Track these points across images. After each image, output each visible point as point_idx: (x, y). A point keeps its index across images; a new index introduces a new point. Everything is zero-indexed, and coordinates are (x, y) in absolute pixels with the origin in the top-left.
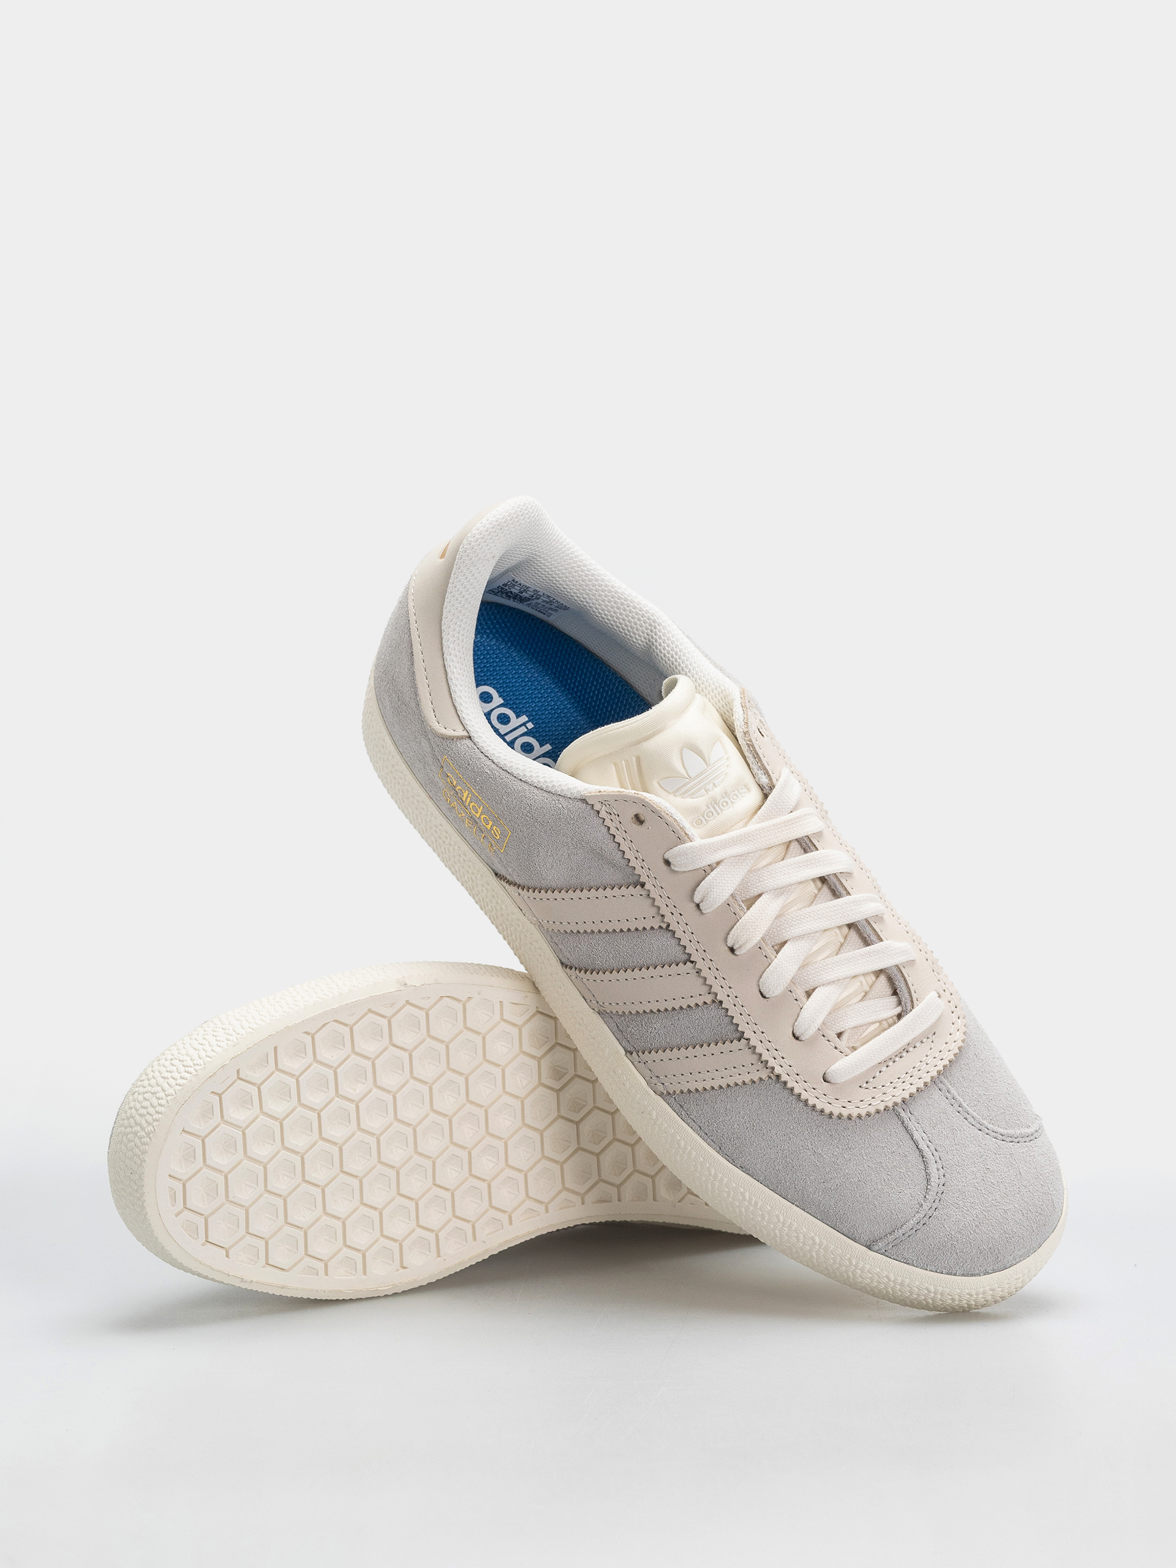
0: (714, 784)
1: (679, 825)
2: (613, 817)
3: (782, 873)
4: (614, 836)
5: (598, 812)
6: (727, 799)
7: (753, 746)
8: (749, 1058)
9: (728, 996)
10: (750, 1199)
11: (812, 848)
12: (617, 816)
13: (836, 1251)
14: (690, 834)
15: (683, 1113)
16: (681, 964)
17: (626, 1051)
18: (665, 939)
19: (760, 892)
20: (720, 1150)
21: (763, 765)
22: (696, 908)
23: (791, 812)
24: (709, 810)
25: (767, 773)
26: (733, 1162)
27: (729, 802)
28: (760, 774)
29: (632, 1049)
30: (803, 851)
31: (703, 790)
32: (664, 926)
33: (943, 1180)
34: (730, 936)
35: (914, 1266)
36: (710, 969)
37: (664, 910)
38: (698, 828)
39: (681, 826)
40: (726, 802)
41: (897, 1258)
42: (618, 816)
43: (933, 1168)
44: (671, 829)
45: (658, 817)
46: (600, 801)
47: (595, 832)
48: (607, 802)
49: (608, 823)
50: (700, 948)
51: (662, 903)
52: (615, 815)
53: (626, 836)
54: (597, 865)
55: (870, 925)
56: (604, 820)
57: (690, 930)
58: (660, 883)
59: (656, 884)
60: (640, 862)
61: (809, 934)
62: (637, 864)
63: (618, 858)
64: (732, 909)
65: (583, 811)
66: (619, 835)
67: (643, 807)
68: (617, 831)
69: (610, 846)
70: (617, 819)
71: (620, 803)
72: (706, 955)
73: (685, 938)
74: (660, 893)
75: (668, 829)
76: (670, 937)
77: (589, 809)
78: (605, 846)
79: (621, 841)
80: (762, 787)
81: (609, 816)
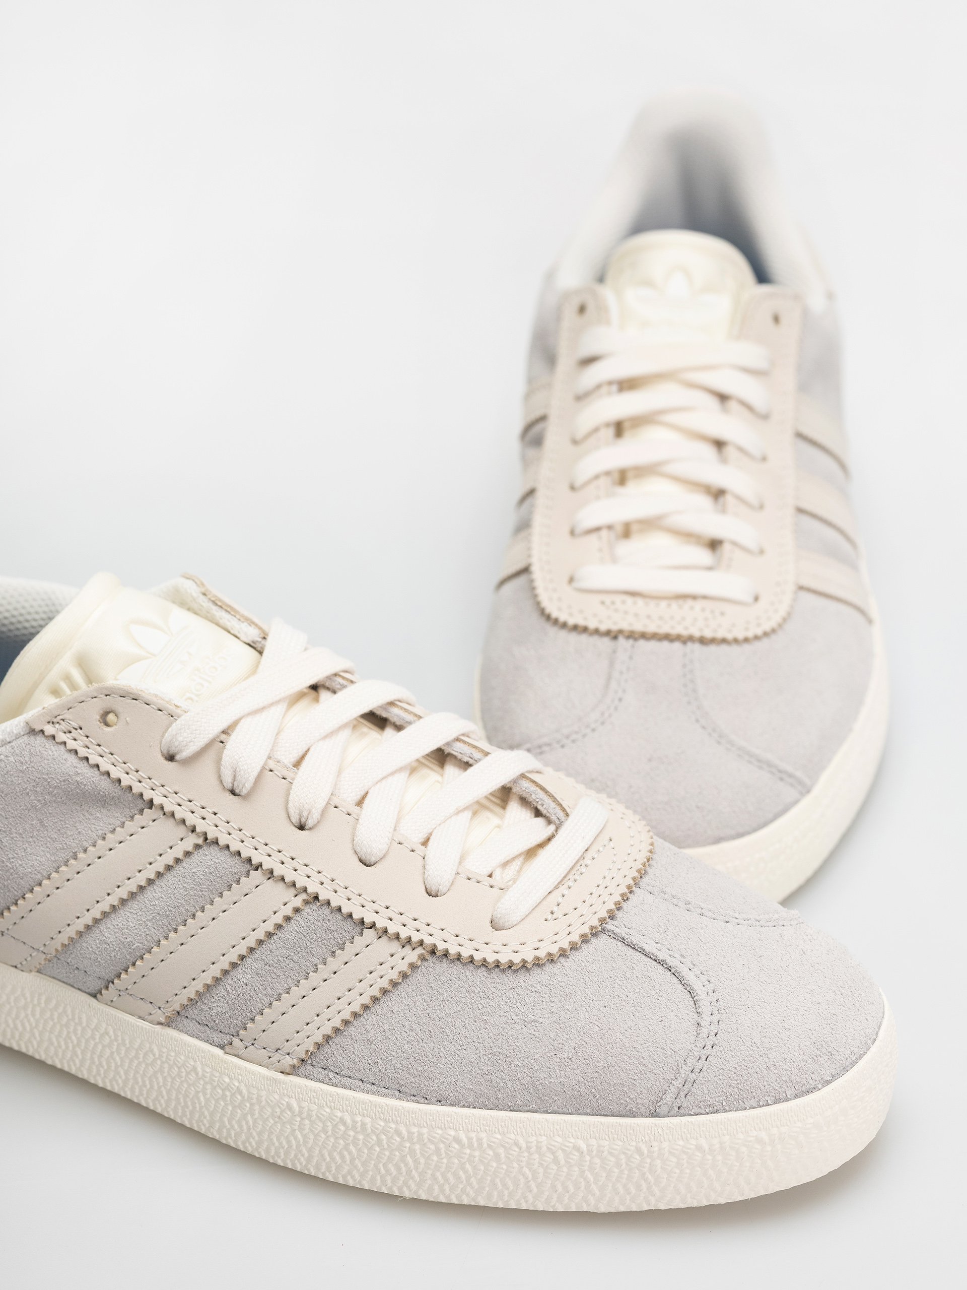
1: (163, 699)
2: (75, 734)
4: (87, 759)
5: (54, 737)
6: (213, 665)
8: (385, 947)
9: (322, 884)
10: (470, 1139)
12: (79, 730)
13: (615, 1147)
14: (181, 703)
15: (331, 1075)
16: (243, 879)
17: (222, 1047)
18: (210, 856)
20: (401, 1092)
22: (232, 796)
24: (195, 682)
26: (426, 1100)
27: (217, 666)
28: (245, 630)
29: (226, 1039)
32: (200, 841)
33: (710, 987)
34: (291, 805)
35: (726, 1111)
36: (283, 863)
37: (191, 820)
39: (166, 699)
40: (214, 668)
41: (699, 1111)
42: (81, 729)
43: (690, 977)
44: (155, 707)
45: (132, 700)
46: (49, 722)
47: (60, 764)
48: (58, 717)
49: (71, 744)
50: (259, 844)
51: (185, 812)
52: (76, 729)
53: (102, 751)
54: (82, 815)
55: (468, 743)
56: (65, 743)
57: (236, 828)
58: (171, 789)
59: (167, 792)
60: (135, 776)
61: (393, 773)
62: (131, 780)
63: (104, 784)
64: (278, 774)
65: (34, 745)
66: (93, 754)
67: (108, 697)
68: (87, 749)
69: (87, 774)
70: (82, 733)
71: (78, 707)
72: (270, 849)
73: (234, 840)
74: (177, 801)
75: (152, 709)
76: (214, 850)
77: (40, 739)
78: (81, 778)
79: (99, 760)
80: (252, 644)
81: (68, 735)
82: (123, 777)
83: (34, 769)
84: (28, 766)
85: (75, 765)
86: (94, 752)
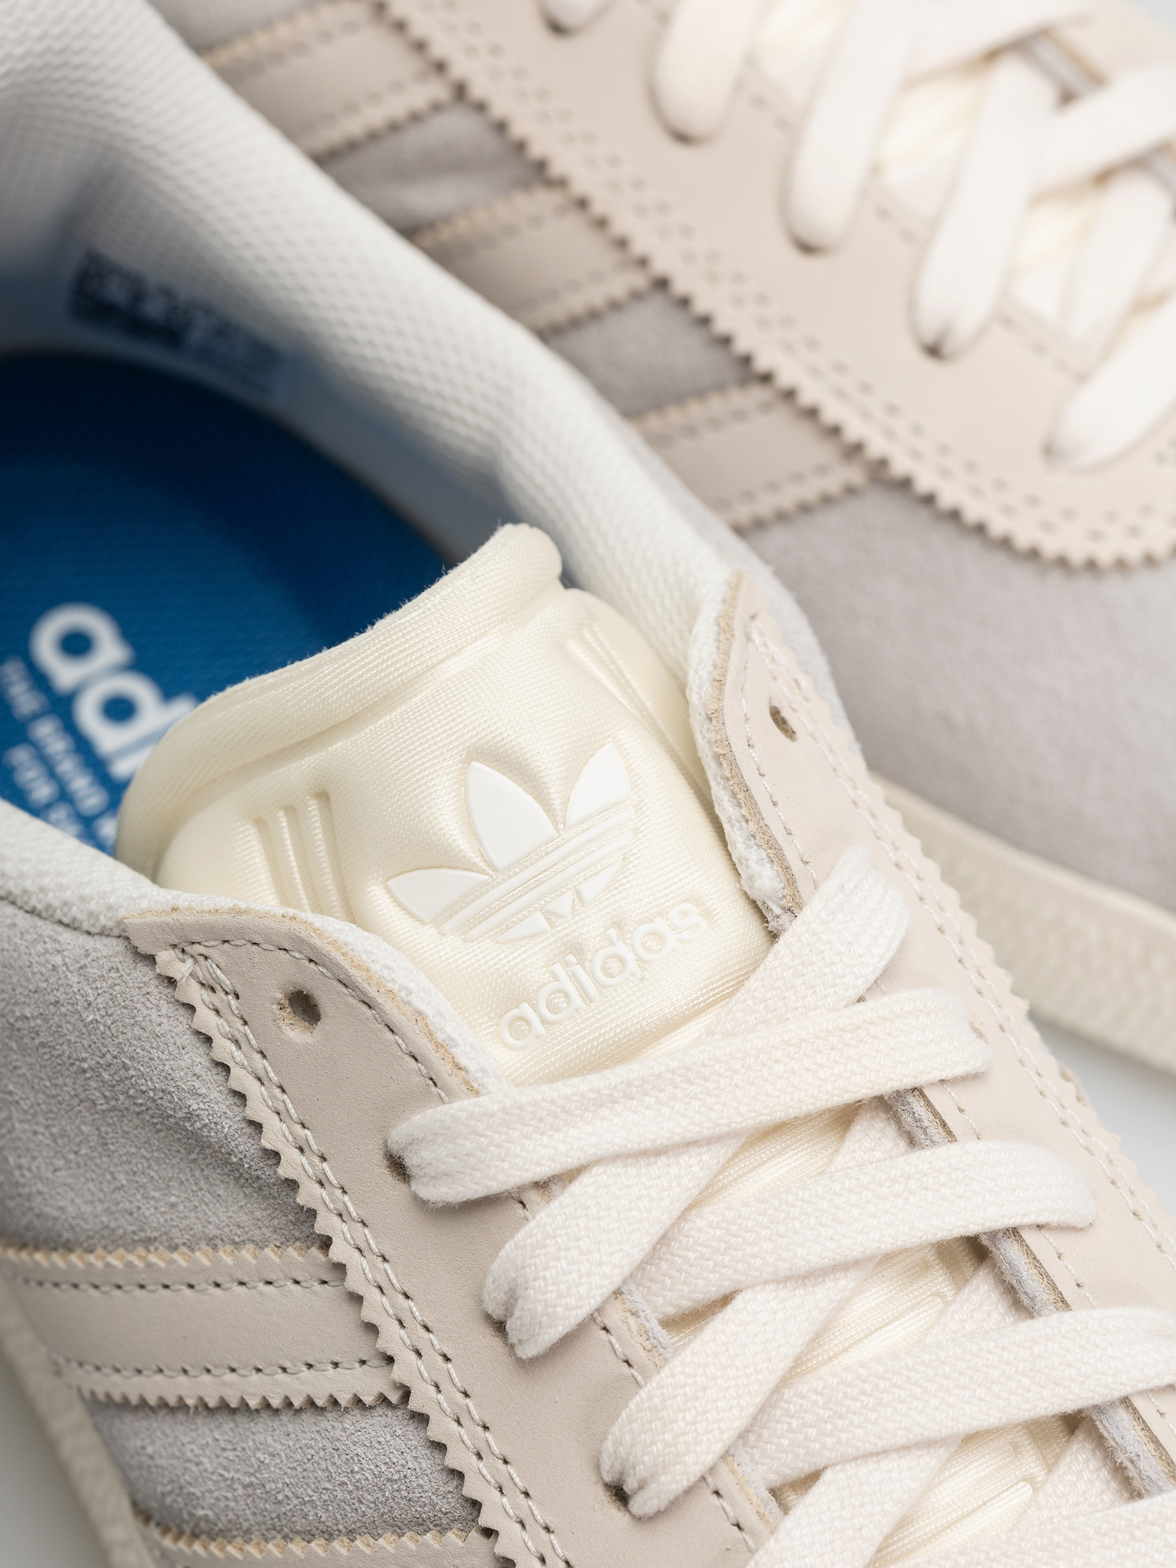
0: (578, 894)
1: (430, 1034)
2: (218, 999)
3: (812, 1221)
4: (227, 1070)
5: (172, 983)
6: (621, 948)
7: (733, 764)
11: (935, 1131)
12: (232, 998)
14: (472, 1066)
16: (450, 1535)
19: (726, 1287)
21: (764, 829)
22: (495, 1340)
23: (861, 1000)
24: (554, 985)
25: (778, 857)
27: (630, 958)
28: (753, 858)
30: (903, 1144)
31: (539, 916)
32: (393, 1395)
34: (609, 1446)
36: (543, 1559)
37: (392, 1339)
38: (510, 1048)
39: (440, 1037)
40: (621, 960)
42: (236, 996)
44: (404, 1046)
45: (360, 1005)
46: (175, 946)
47: (166, 1052)
48: (197, 946)
49: (206, 1020)
50: (512, 1486)
51: (386, 1315)
52: (227, 993)
53: (264, 1072)
54: (188, 1169)
55: (1144, 1422)
56: (191, 1008)
57: (477, 1417)
58: (377, 1243)
59: (366, 1246)
60: (313, 1166)
61: (905, 1448)
62: (302, 1172)
63: (245, 1146)
64: (617, 1346)
65: (125, 977)
66: (243, 1067)
67: (312, 965)
68: (233, 1047)
69: (217, 1103)
70: (234, 1007)
71: (243, 949)
72: (530, 1513)
73: (461, 1445)
74: (379, 1280)
75: (396, 1048)
76: (412, 1434)
77: (141, 973)
78: (201, 1105)
79: (252, 1088)
80: (759, 904)
81: (206, 994)
82: (290, 1155)
83: (108, 1032)
84: (99, 1019)
85: (197, 1070)
86: (246, 1063)
